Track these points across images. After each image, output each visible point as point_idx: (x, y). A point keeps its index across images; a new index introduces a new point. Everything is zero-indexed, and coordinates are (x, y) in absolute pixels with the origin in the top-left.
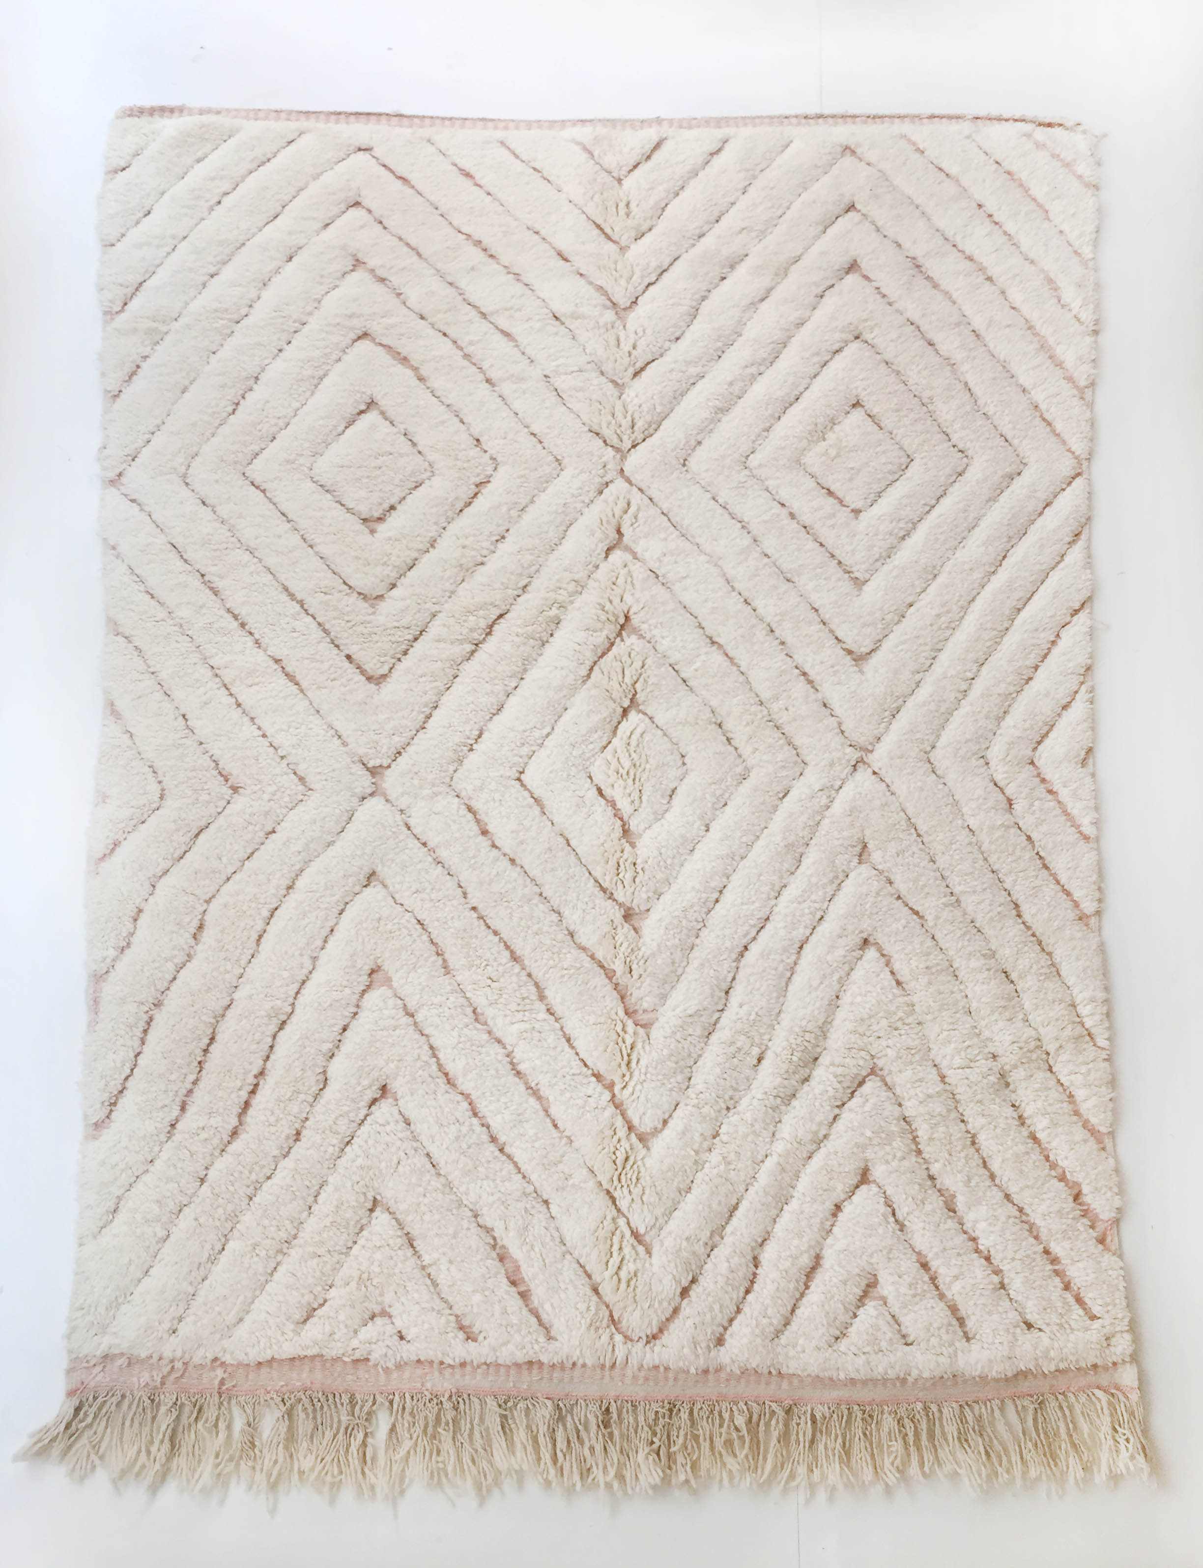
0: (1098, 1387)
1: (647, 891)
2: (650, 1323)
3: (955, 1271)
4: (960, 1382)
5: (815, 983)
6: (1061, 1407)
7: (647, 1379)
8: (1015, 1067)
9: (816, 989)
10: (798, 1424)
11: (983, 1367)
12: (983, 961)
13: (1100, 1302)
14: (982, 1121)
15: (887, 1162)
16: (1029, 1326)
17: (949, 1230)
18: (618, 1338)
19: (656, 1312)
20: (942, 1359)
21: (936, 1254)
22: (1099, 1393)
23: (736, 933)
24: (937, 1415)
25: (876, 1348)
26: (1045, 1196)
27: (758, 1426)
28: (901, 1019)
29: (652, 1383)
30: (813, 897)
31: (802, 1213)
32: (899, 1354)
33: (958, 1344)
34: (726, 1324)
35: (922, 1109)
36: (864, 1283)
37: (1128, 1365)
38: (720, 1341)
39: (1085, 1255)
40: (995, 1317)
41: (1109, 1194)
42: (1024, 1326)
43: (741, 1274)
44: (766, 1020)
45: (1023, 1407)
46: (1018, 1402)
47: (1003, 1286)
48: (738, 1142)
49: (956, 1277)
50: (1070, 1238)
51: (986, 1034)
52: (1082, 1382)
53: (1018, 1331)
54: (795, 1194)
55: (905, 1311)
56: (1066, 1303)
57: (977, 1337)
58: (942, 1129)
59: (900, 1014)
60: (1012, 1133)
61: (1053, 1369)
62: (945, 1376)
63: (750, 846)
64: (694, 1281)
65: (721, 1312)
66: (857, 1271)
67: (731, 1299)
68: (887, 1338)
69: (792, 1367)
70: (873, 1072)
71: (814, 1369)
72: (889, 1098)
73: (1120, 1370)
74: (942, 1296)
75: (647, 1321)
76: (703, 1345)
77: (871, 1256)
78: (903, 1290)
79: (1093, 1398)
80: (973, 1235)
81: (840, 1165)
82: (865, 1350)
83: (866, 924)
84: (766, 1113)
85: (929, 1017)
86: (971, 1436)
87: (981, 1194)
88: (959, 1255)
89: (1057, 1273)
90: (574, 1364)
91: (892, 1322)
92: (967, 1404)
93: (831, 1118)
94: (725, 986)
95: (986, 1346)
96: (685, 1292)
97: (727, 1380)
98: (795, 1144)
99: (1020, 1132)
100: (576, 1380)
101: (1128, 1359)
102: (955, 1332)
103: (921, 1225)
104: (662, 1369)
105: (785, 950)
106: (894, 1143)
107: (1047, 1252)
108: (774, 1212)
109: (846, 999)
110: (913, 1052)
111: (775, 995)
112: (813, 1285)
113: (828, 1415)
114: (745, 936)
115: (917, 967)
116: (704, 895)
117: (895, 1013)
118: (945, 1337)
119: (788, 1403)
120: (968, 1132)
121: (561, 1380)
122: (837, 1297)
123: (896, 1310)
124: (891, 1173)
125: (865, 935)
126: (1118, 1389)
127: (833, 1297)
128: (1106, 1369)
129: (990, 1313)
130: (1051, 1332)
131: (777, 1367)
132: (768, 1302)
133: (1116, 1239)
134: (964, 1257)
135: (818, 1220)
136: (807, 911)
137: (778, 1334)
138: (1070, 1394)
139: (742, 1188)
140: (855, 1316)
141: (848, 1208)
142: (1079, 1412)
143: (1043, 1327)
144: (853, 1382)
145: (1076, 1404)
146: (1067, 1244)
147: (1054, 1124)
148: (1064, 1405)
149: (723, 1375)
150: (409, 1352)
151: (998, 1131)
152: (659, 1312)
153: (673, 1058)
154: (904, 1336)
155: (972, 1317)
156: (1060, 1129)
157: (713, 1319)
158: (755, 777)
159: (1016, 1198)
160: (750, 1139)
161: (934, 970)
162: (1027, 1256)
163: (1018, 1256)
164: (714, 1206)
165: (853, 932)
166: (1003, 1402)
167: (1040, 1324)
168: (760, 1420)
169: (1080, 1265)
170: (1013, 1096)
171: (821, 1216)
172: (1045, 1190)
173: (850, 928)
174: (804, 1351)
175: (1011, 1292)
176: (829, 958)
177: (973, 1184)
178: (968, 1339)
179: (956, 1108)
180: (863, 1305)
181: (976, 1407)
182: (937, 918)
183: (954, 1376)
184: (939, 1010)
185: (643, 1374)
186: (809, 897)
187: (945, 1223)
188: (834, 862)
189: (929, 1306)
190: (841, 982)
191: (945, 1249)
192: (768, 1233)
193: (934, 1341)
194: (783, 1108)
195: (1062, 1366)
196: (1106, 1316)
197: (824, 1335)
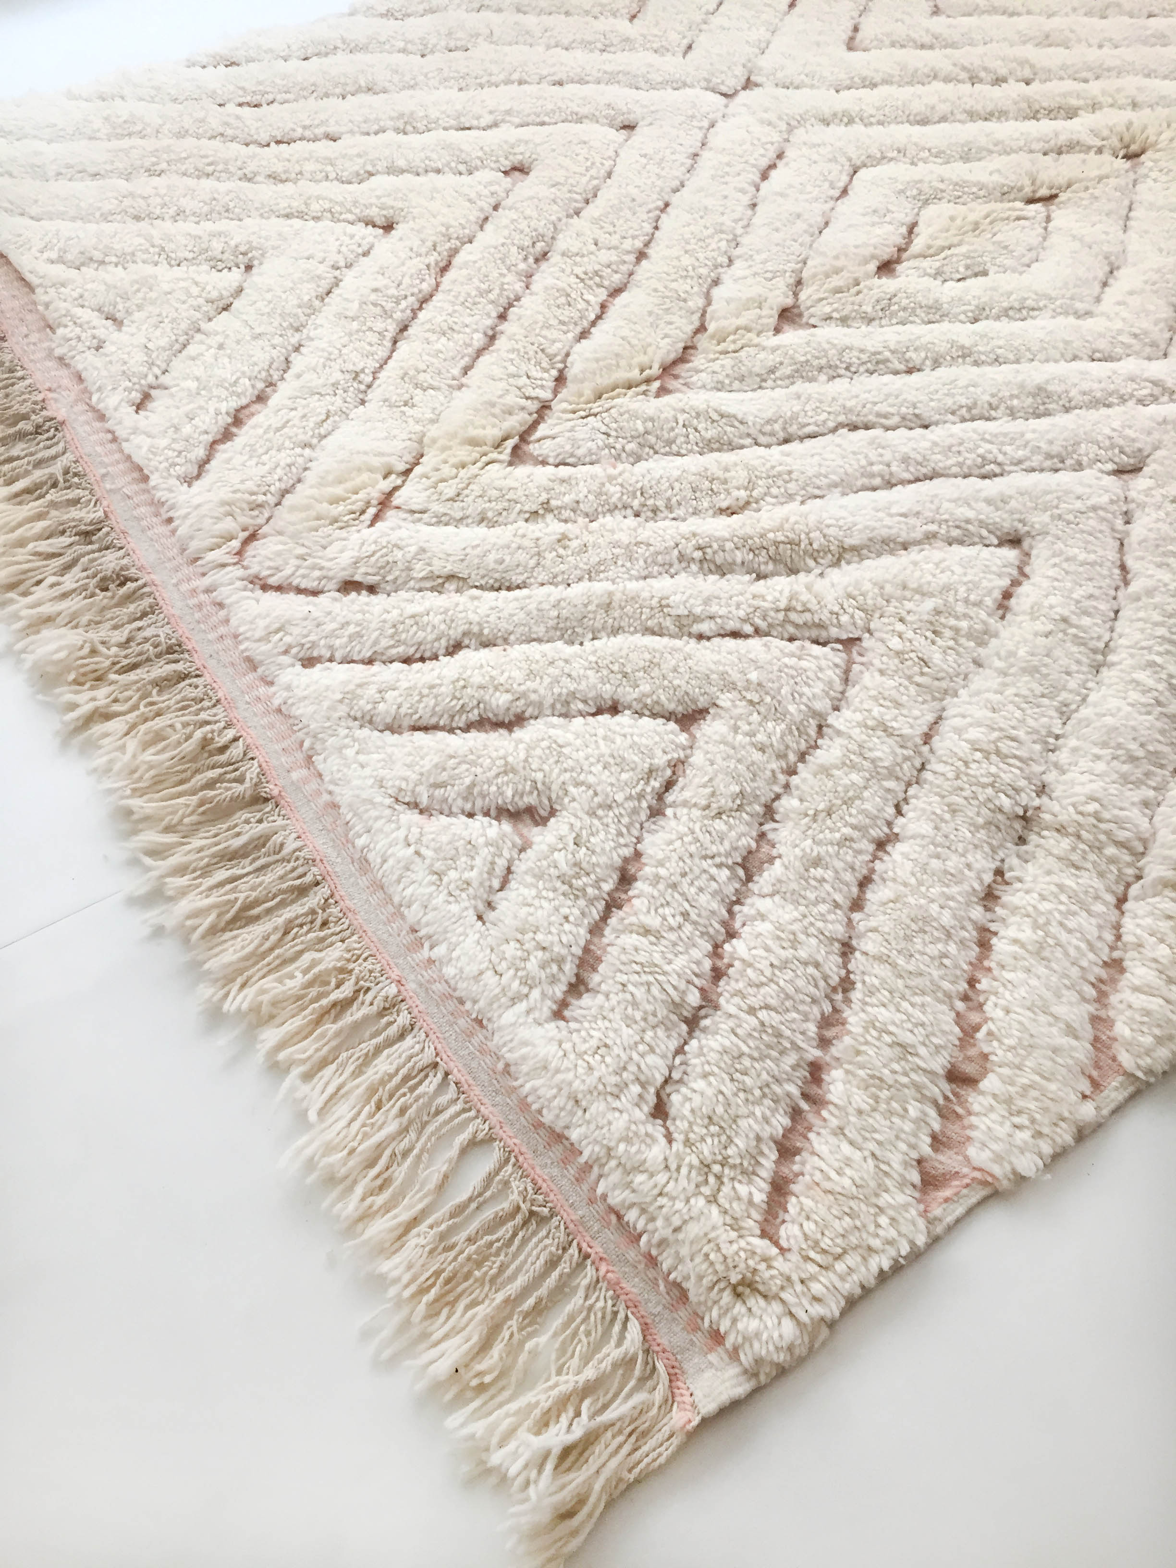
0: (645, 1329)
1: (835, 310)
2: (278, 569)
3: (653, 922)
4: (475, 1041)
5: (894, 510)
6: (553, 1263)
7: (200, 606)
8: (1060, 830)
9: (891, 515)
10: (247, 822)
11: (524, 1058)
12: (1161, 687)
13: (809, 1227)
14: (926, 828)
15: (736, 729)
16: (660, 1111)
17: (713, 878)
18: (236, 544)
19: (298, 567)
20: (490, 978)
21: (657, 878)
22: (634, 1329)
23: (875, 403)
24: (393, 1030)
25: (438, 866)
26: (905, 1005)
27: (213, 768)
28: (957, 630)
29: (197, 615)
30: (1008, 449)
31: (567, 661)
32: (454, 908)
33: (536, 994)
34: (338, 655)
35: (857, 733)
36: (531, 800)
37: (733, 1370)
38: (309, 662)
39: (872, 1146)
40: (628, 1034)
41: (1024, 1136)
42: (652, 1099)
43: (421, 634)
44: (792, 487)
45: (506, 1184)
46: (509, 1168)
47: (693, 1023)
48: (601, 540)
49: (646, 932)
50: (877, 1099)
51: (1063, 756)
52: (633, 1286)
53: (636, 1089)
54: (588, 644)
55: (529, 879)
56: (755, 1157)
57: (573, 1025)
58: (855, 777)
59: (964, 624)
60: (954, 890)
61: (616, 1198)
62: (468, 1005)
63: (997, 361)
64: (372, 589)
65: (351, 638)
66: (539, 776)
67: (376, 642)
68: (467, 875)
69: (327, 764)
70: (850, 643)
71: (344, 795)
72: (830, 683)
73: (712, 1357)
74: (596, 930)
75: (279, 562)
76: (288, 639)
77: (577, 784)
78: (559, 857)
79: (617, 1328)
80: (737, 925)
81: (675, 670)
82: (423, 851)
83: (1039, 519)
84: (667, 551)
85: (998, 664)
86: (392, 1108)
87: (811, 896)
88: (685, 915)
89: (796, 1114)
90: (170, 520)
91: (500, 870)
92: (447, 1074)
93: (732, 625)
94: (793, 429)
95: (567, 1046)
96: (349, 586)
97: (259, 699)
98: (654, 602)
99: (968, 904)
100: (149, 533)
101: (746, 1358)
102: (553, 980)
103: (683, 829)
104: (222, 613)
105: (905, 460)
106: (770, 725)
107: (816, 1071)
108: (540, 631)
109: (914, 554)
110: (926, 670)
111: (834, 477)
112: (473, 734)
113: (285, 852)
114: (879, 415)
115: (1051, 607)
116: (887, 354)
117: (957, 618)
118: (532, 965)
119: (272, 789)
120: (889, 824)
121: (138, 519)
122: (479, 770)
123: (520, 867)
124: (726, 743)
125: (1023, 529)
126: (673, 1378)
127: (473, 764)
128: (694, 1323)
129: (629, 1021)
130: (680, 1158)
131: (318, 747)
132: (404, 684)
133: (960, 1210)
134: (688, 928)
135: (572, 686)
136: (981, 451)
137: (368, 720)
138: (590, 1271)
139: (543, 577)
140: (471, 815)
141: (625, 719)
142: (569, 1308)
143: (678, 1137)
144: (364, 864)
145: (581, 1293)
146: (860, 1099)
147: (1039, 951)
148: (564, 1267)
149: (262, 690)
150: (86, 362)
151: (935, 864)
152: (301, 571)
153: (650, 425)
154: (490, 905)
155: (600, 998)
156: (1042, 970)
157: (332, 634)
158: (1088, 323)
159: (858, 962)
160: (617, 551)
161: (1073, 631)
162: (779, 1035)
163: (763, 1015)
164: (492, 557)
165: (1012, 513)
166: (490, 1139)
167: (679, 1126)
168: (222, 766)
169: (846, 1148)
170: (1015, 861)
171: (583, 686)
172: (918, 1000)
173: (1013, 504)
174: (363, 767)
175: (694, 1043)
176: (946, 505)
177: (819, 872)
178: (558, 1014)
179: (909, 785)
180: (498, 818)
181: (451, 1092)
182: (1150, 593)
183: (479, 1022)
184: (1024, 670)
185: (203, 597)
186: (1003, 444)
187: (719, 866)
188: (1079, 443)
189: (565, 911)
190: (930, 537)
191: (674, 886)
192: (506, 641)
193: (511, 950)
194: (694, 567)
195: (631, 1216)
196: (794, 1257)
197: (406, 779)
